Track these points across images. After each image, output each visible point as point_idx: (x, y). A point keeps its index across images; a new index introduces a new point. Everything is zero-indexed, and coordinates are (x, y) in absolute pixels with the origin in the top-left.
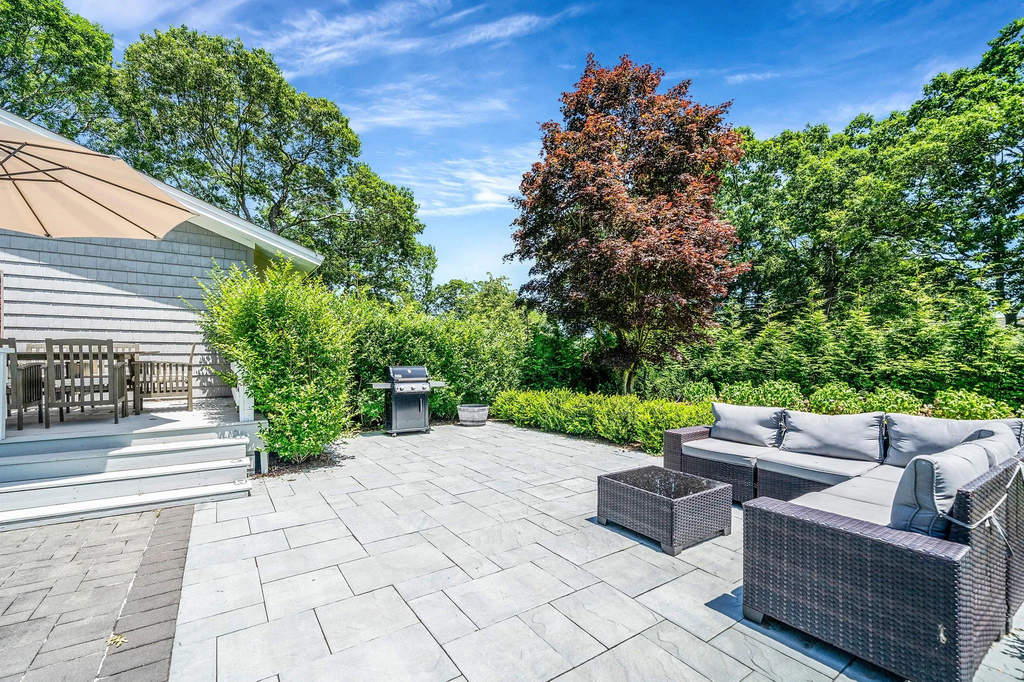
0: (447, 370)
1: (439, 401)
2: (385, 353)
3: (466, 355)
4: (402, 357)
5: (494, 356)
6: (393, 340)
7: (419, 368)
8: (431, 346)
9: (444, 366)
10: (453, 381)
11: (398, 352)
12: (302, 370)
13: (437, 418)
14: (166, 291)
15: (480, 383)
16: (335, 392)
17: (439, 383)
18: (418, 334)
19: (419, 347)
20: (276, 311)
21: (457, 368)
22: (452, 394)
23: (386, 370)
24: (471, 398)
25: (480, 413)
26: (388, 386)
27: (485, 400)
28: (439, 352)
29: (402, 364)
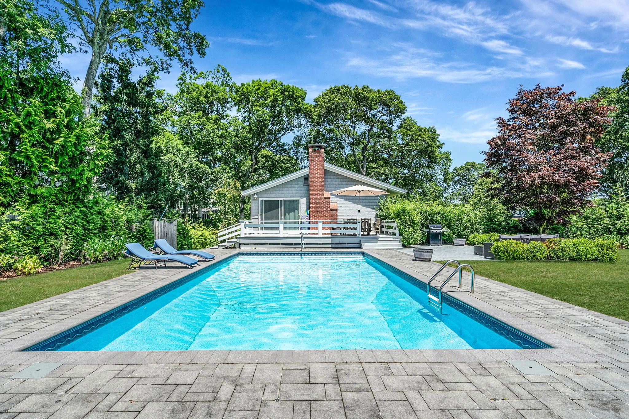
0: (449, 225)
1: (446, 237)
2: (427, 220)
3: (457, 221)
4: (433, 221)
5: (469, 221)
6: (430, 216)
7: (438, 225)
8: (443, 217)
9: (448, 224)
10: (452, 230)
11: (431, 220)
12: (409, 225)
13: (445, 243)
14: (366, 204)
15: (463, 231)
16: (417, 230)
17: (446, 230)
18: (439, 213)
19: (439, 218)
20: (403, 211)
21: (453, 225)
22: (451, 234)
23: (428, 226)
24: (459, 236)
25: (463, 241)
26: (428, 230)
27: (466, 237)
28: (446, 220)
29: (433, 224)
